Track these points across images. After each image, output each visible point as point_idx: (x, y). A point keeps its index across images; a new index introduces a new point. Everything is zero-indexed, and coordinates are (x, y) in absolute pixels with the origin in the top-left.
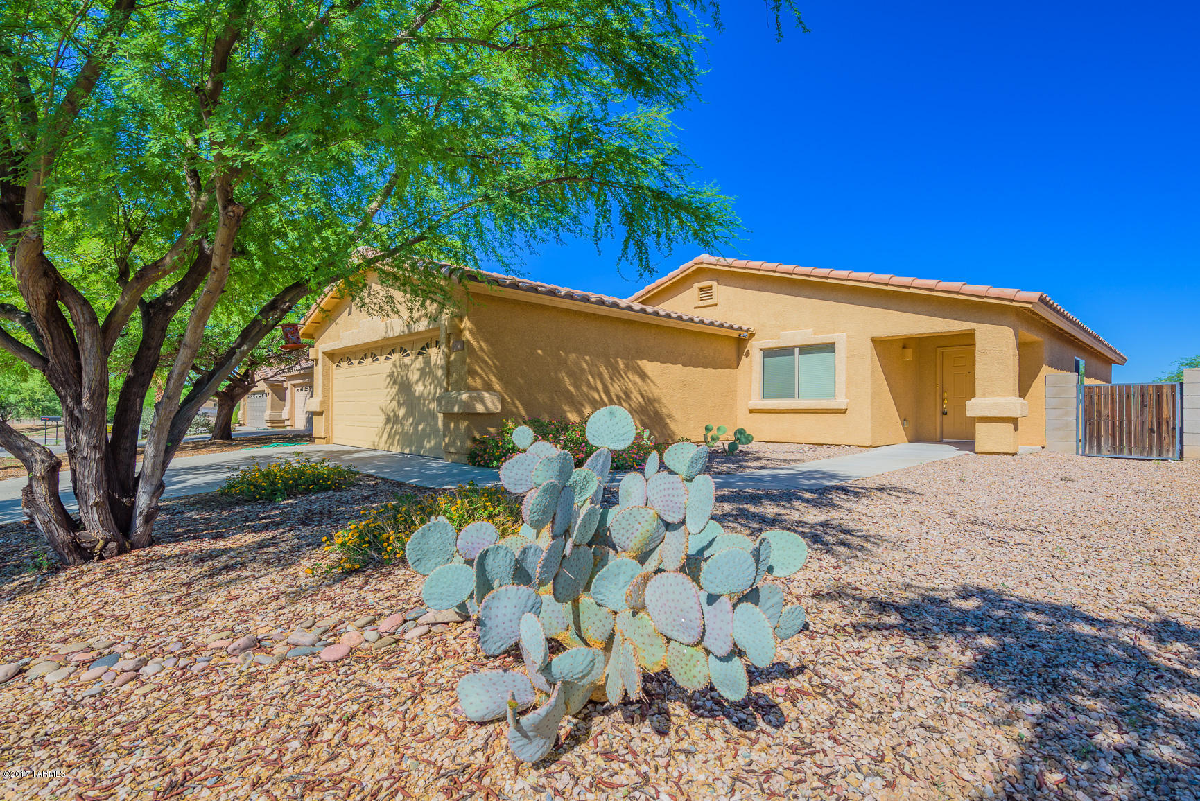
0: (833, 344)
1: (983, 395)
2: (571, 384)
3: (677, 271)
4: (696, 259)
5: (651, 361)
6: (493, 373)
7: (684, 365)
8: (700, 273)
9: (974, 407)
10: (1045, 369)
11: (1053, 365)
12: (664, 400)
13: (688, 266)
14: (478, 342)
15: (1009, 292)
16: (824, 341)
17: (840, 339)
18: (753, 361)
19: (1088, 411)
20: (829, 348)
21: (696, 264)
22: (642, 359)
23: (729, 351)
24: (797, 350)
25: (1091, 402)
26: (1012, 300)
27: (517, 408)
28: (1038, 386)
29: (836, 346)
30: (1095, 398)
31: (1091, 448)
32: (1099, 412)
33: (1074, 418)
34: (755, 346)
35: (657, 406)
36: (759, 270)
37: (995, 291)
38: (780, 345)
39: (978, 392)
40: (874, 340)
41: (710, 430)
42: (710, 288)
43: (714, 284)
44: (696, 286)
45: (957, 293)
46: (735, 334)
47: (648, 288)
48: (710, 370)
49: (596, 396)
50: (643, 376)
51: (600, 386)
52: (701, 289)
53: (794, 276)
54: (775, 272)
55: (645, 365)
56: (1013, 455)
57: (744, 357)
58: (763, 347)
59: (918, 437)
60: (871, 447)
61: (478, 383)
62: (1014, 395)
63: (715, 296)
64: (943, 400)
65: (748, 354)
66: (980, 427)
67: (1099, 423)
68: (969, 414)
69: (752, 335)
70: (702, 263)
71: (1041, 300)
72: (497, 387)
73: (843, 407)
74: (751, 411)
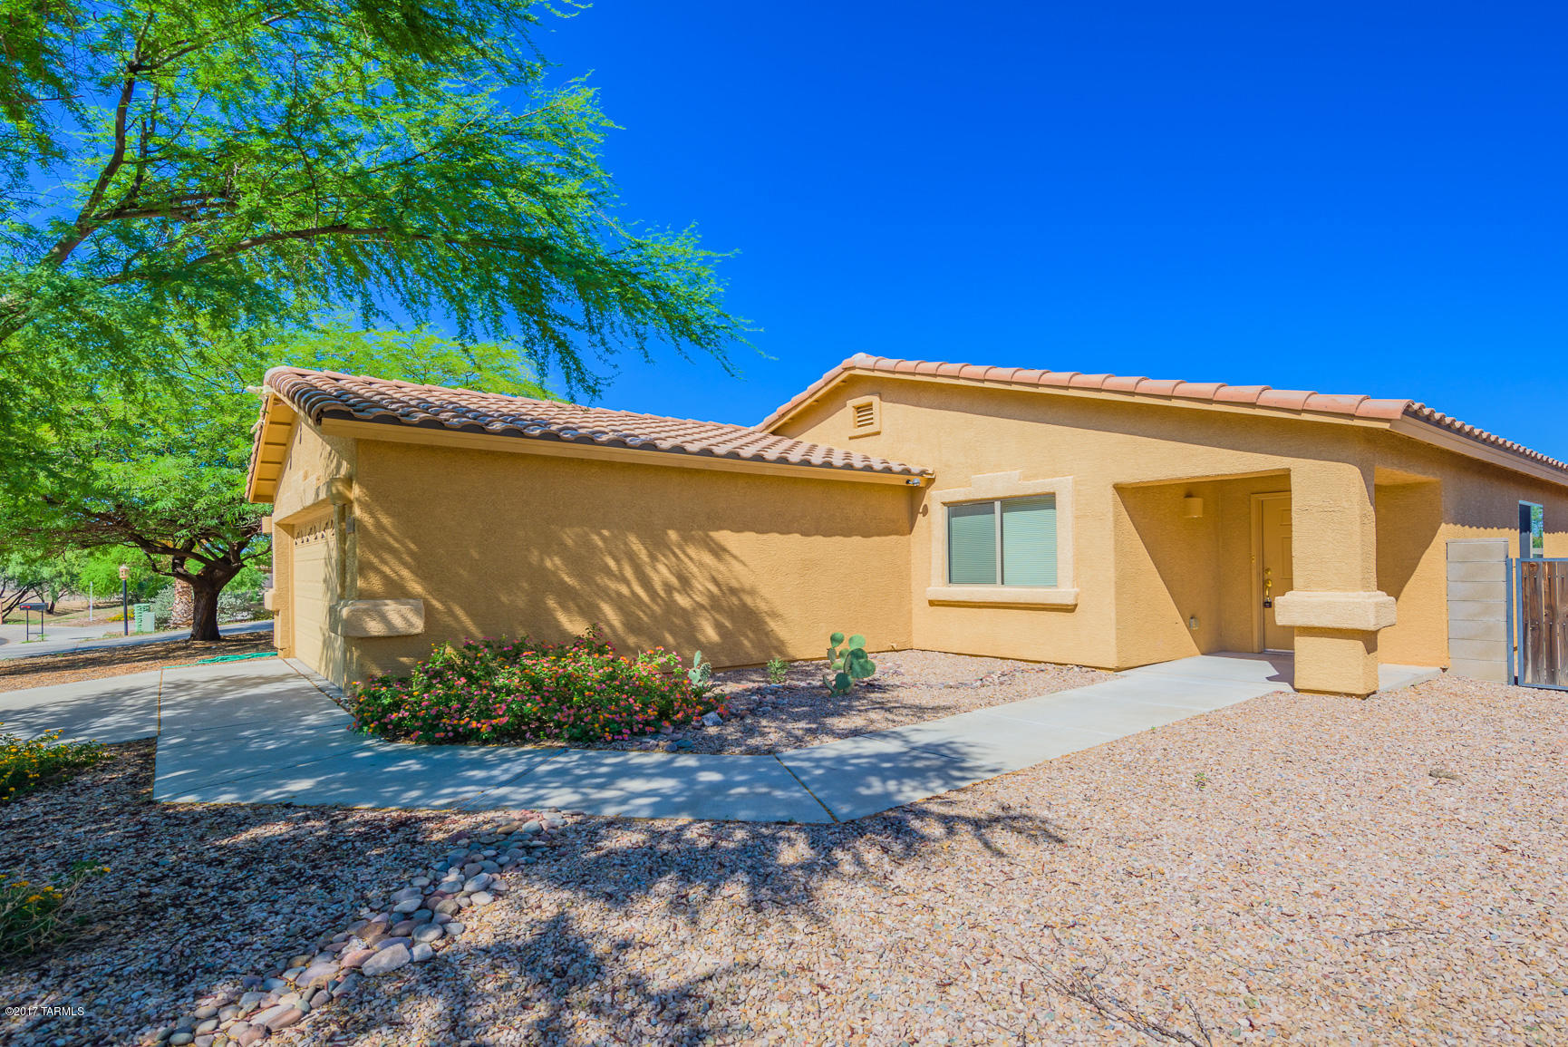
0: (1053, 495)
1: (1307, 588)
2: (569, 575)
3: (820, 383)
4: (846, 363)
5: (739, 530)
6: (405, 564)
7: (805, 534)
8: (853, 384)
9: (1290, 609)
10: (1446, 531)
11: (1463, 520)
12: (764, 591)
13: (835, 374)
14: (372, 515)
15: (1346, 401)
16: (1039, 491)
17: (1063, 486)
18: (934, 522)
19: (1529, 604)
20: (1046, 501)
21: (845, 369)
22: (720, 528)
23: (895, 508)
24: (998, 505)
25: (1535, 590)
26: (1352, 416)
27: (456, 618)
28: (1433, 563)
29: (1058, 499)
30: (1543, 584)
31: (1536, 672)
32: (1551, 607)
33: (1503, 618)
34: (935, 499)
35: (748, 600)
36: (935, 376)
37: (1321, 400)
38: (971, 497)
39: (1297, 581)
40: (1119, 489)
41: (840, 641)
42: (869, 406)
43: (875, 400)
44: (852, 403)
45: (1253, 405)
46: (900, 481)
47: (782, 409)
48: (857, 540)
49: (624, 590)
50: (718, 551)
51: (629, 572)
52: (858, 409)
53: (987, 385)
54: (957, 377)
55: (725, 537)
56: (1365, 697)
57: (920, 516)
58: (947, 500)
59: (1219, 645)
60: (1118, 670)
61: (376, 583)
62: (1365, 588)
63: (876, 420)
64: (1265, 582)
65: (925, 512)
66: (1301, 643)
67: (1551, 628)
68: (1281, 620)
69: (931, 481)
70: (854, 368)
71: (1407, 411)
72: (416, 588)
73: (1070, 601)
74: (932, 603)
